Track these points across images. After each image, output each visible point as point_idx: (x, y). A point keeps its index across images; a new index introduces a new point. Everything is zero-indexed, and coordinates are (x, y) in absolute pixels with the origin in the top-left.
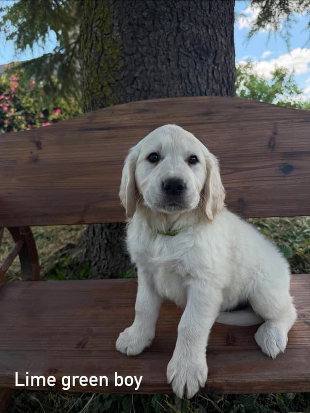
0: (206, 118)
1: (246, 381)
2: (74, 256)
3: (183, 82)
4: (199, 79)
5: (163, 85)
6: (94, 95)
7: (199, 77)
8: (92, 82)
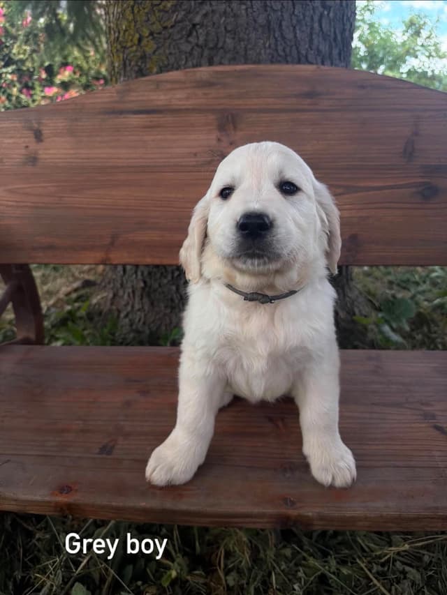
0: (308, 101)
1: (347, 515)
2: (94, 301)
3: (272, 36)
4: (298, 32)
5: (240, 40)
6: (127, 51)
7: (297, 28)
8: (124, 27)
